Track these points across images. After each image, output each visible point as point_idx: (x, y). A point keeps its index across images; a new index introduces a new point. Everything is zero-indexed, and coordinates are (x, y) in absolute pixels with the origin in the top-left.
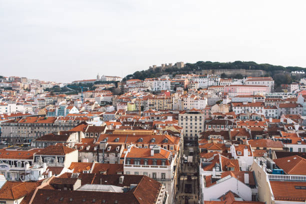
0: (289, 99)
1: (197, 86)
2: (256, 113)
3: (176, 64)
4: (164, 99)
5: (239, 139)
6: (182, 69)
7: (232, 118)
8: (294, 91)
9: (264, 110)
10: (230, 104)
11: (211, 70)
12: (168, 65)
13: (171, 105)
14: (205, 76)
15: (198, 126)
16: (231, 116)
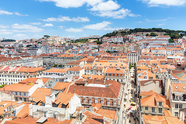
1: (135, 40)
2: (162, 52)
3: (125, 30)
4: (120, 46)
5: (154, 64)
7: (151, 55)
8: (179, 42)
9: (166, 51)
10: (150, 48)
11: (141, 33)
12: (121, 30)
13: (123, 49)
14: (139, 35)
15: (136, 58)
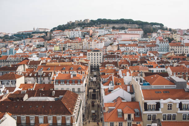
0: (151, 42)
1: (98, 34)
2: (133, 50)
3: (84, 21)
4: (77, 42)
5: (123, 66)
6: (88, 24)
7: (119, 54)
8: (154, 37)
9: (138, 49)
10: (118, 45)
11: (106, 24)
12: (79, 21)
13: (82, 46)
14: (103, 28)
15: (99, 59)
16: (119, 52)
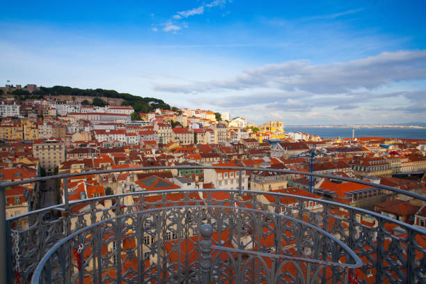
0: (146, 127)
1: (55, 113)
2: (119, 140)
3: (26, 87)
5: (102, 166)
7: (95, 146)
8: (151, 120)
9: (125, 138)
10: (92, 132)
11: (71, 96)
12: (15, 86)
14: (65, 103)
15: (58, 155)
16: (94, 144)
